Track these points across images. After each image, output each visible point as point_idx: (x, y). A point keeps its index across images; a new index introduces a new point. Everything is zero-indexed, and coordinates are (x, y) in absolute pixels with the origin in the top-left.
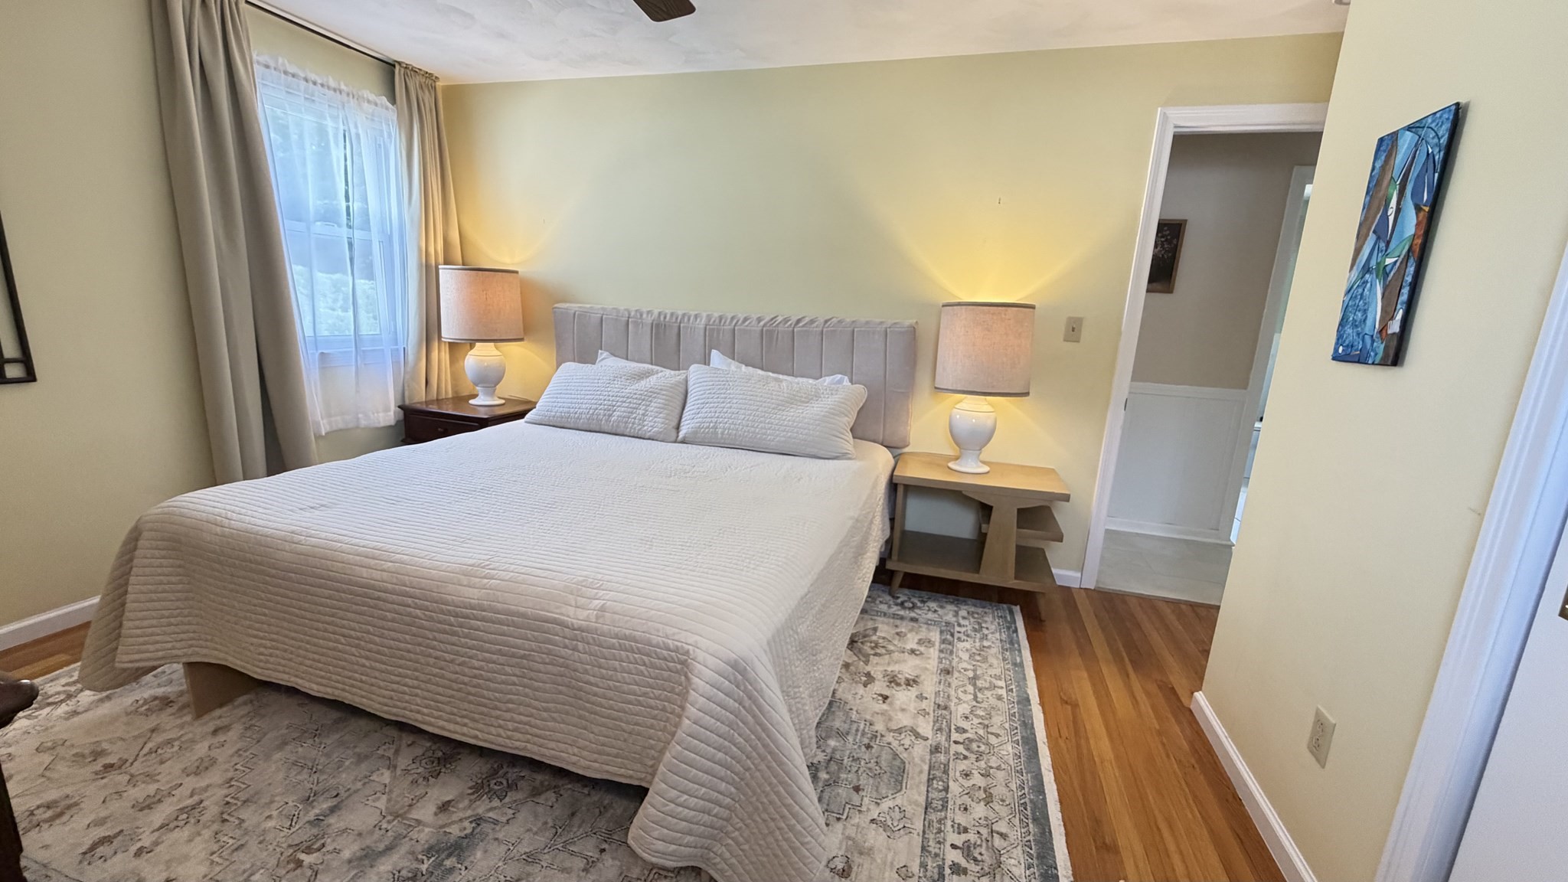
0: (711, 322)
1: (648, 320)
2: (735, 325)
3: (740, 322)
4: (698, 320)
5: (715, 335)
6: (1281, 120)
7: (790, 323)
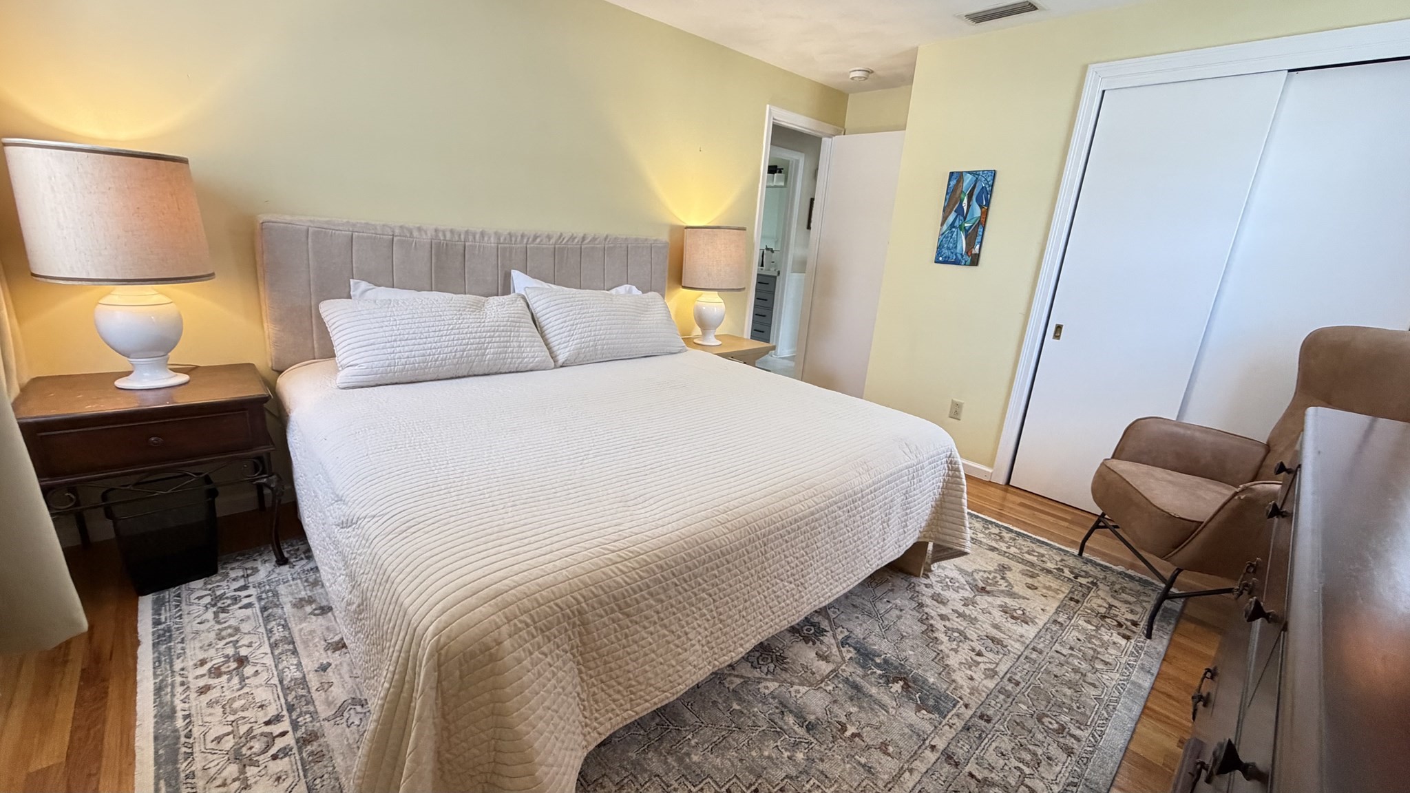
0: (502, 241)
1: (426, 238)
2: (527, 244)
3: (530, 240)
4: (486, 239)
5: (508, 254)
6: (807, 126)
7: (576, 241)
